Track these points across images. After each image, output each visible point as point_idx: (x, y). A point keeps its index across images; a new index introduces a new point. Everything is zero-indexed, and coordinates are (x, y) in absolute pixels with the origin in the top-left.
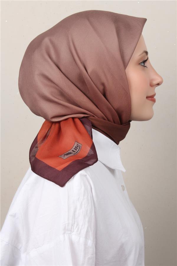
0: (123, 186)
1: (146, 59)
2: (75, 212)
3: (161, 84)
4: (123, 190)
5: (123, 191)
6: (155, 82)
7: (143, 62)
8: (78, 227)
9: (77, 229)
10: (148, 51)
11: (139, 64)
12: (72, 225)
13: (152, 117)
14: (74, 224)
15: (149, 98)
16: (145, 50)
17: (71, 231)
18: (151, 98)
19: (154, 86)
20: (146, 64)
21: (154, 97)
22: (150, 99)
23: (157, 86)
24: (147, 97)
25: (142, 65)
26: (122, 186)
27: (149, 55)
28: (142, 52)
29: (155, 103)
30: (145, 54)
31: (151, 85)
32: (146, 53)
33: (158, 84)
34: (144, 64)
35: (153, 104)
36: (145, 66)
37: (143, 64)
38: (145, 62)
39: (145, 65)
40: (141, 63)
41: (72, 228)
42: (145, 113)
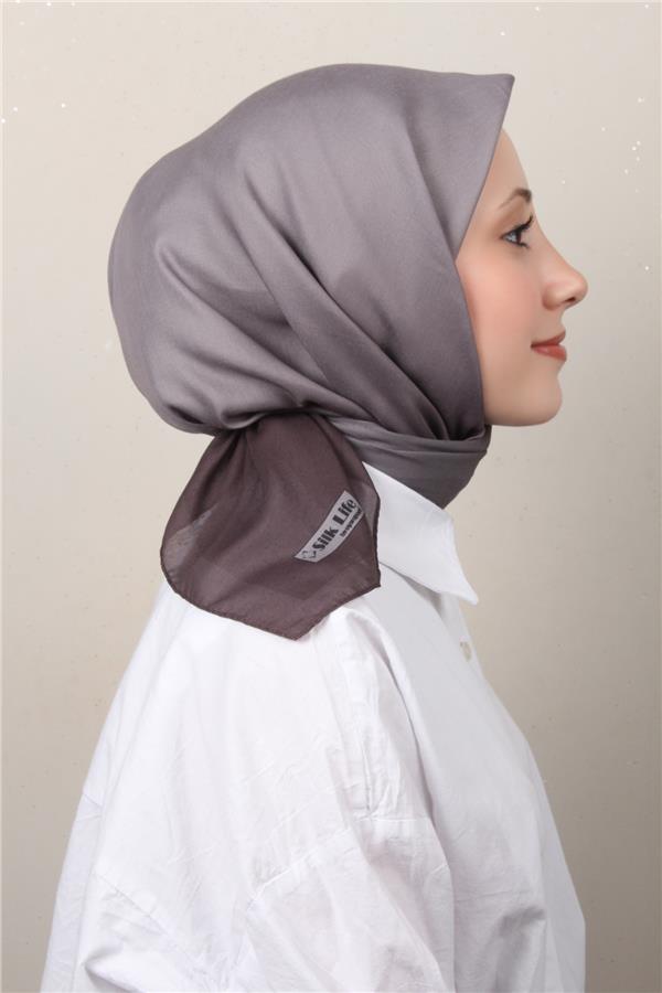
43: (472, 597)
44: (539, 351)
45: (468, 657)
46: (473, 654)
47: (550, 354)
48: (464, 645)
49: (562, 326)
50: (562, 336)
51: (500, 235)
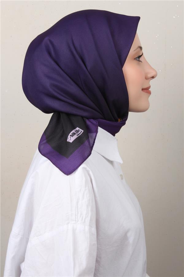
1: (141, 54)
2: (77, 203)
3: (155, 77)
6: (150, 75)
7: (138, 58)
8: (82, 216)
9: (81, 218)
10: (142, 46)
11: (135, 59)
12: (76, 215)
13: (148, 108)
14: (78, 213)
15: (144, 91)
16: (140, 45)
17: (76, 221)
18: (146, 90)
19: (149, 79)
20: (141, 59)
21: (149, 89)
22: (146, 91)
23: (151, 79)
24: (143, 89)
27: (144, 51)
28: (137, 47)
29: (151, 95)
30: (139, 49)
31: (147, 78)
32: (141, 48)
33: (153, 77)
34: (139, 59)
35: (149, 96)
36: (140, 61)
37: (138, 59)
40: (137, 58)
41: (76, 218)
42: (141, 104)
43: (121, 162)
45: (122, 179)
46: (124, 178)
47: (147, 92)
48: (121, 175)
49: (150, 85)
50: (149, 87)
51: (134, 58)
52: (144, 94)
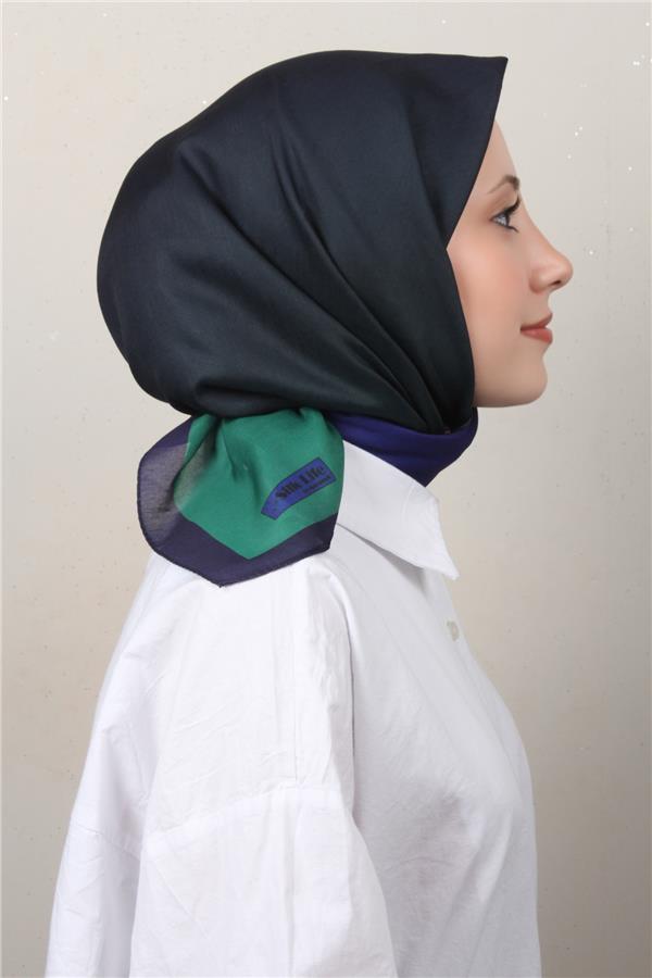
0: (452, 625)
1: (513, 203)
3: (567, 282)
4: (455, 636)
5: (454, 639)
6: (547, 277)
7: (505, 214)
8: (315, 759)
10: (519, 176)
11: (491, 220)
12: (296, 759)
13: (541, 394)
14: (302, 752)
15: (529, 332)
16: (511, 173)
17: (295, 777)
18: (538, 331)
19: (544, 289)
20: (515, 220)
21: (548, 327)
22: (533, 332)
23: (554, 290)
24: (524, 329)
25: (500, 224)
26: (448, 624)
27: (523, 190)
28: (498, 178)
29: (551, 346)
30: (508, 185)
31: (536, 288)
32: (514, 182)
33: (558, 283)
34: (508, 221)
35: (545, 351)
36: (511, 228)
37: (503, 221)
38: (509, 212)
39: (511, 224)
40: (498, 216)
41: (295, 768)
43: (453, 573)
44: (527, 335)
46: (461, 634)
47: (537, 337)
48: (450, 625)
49: (549, 309)
50: (548, 319)
51: (490, 217)
52: (529, 343)
